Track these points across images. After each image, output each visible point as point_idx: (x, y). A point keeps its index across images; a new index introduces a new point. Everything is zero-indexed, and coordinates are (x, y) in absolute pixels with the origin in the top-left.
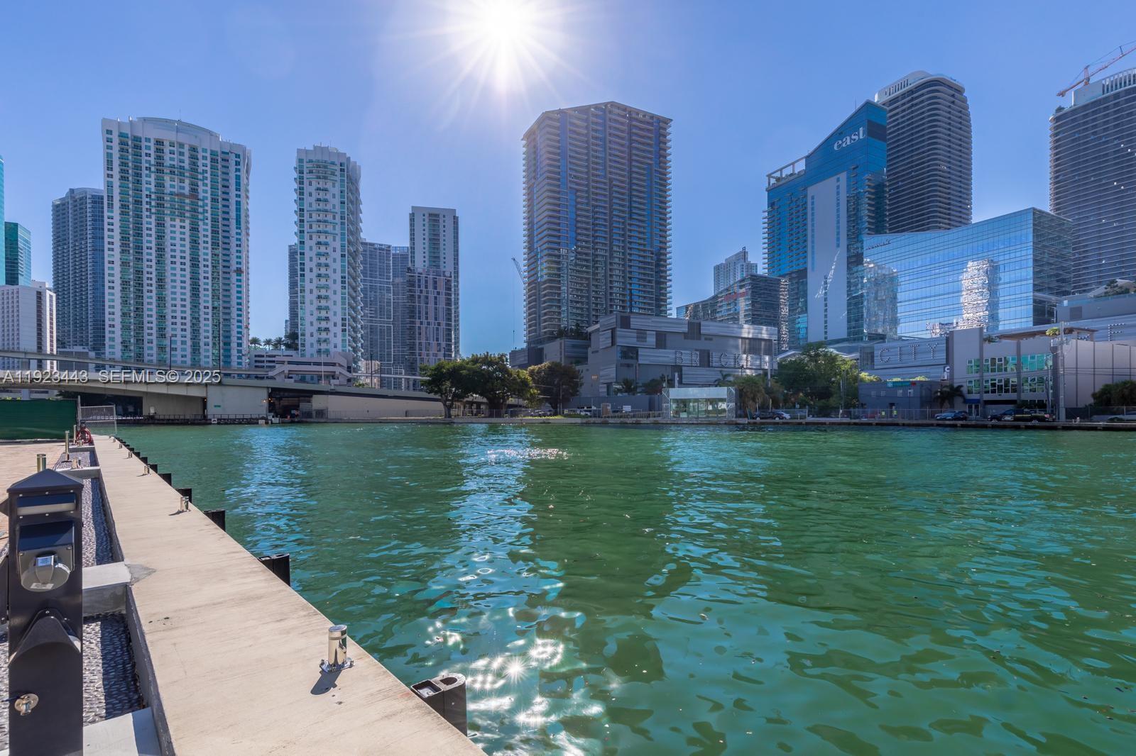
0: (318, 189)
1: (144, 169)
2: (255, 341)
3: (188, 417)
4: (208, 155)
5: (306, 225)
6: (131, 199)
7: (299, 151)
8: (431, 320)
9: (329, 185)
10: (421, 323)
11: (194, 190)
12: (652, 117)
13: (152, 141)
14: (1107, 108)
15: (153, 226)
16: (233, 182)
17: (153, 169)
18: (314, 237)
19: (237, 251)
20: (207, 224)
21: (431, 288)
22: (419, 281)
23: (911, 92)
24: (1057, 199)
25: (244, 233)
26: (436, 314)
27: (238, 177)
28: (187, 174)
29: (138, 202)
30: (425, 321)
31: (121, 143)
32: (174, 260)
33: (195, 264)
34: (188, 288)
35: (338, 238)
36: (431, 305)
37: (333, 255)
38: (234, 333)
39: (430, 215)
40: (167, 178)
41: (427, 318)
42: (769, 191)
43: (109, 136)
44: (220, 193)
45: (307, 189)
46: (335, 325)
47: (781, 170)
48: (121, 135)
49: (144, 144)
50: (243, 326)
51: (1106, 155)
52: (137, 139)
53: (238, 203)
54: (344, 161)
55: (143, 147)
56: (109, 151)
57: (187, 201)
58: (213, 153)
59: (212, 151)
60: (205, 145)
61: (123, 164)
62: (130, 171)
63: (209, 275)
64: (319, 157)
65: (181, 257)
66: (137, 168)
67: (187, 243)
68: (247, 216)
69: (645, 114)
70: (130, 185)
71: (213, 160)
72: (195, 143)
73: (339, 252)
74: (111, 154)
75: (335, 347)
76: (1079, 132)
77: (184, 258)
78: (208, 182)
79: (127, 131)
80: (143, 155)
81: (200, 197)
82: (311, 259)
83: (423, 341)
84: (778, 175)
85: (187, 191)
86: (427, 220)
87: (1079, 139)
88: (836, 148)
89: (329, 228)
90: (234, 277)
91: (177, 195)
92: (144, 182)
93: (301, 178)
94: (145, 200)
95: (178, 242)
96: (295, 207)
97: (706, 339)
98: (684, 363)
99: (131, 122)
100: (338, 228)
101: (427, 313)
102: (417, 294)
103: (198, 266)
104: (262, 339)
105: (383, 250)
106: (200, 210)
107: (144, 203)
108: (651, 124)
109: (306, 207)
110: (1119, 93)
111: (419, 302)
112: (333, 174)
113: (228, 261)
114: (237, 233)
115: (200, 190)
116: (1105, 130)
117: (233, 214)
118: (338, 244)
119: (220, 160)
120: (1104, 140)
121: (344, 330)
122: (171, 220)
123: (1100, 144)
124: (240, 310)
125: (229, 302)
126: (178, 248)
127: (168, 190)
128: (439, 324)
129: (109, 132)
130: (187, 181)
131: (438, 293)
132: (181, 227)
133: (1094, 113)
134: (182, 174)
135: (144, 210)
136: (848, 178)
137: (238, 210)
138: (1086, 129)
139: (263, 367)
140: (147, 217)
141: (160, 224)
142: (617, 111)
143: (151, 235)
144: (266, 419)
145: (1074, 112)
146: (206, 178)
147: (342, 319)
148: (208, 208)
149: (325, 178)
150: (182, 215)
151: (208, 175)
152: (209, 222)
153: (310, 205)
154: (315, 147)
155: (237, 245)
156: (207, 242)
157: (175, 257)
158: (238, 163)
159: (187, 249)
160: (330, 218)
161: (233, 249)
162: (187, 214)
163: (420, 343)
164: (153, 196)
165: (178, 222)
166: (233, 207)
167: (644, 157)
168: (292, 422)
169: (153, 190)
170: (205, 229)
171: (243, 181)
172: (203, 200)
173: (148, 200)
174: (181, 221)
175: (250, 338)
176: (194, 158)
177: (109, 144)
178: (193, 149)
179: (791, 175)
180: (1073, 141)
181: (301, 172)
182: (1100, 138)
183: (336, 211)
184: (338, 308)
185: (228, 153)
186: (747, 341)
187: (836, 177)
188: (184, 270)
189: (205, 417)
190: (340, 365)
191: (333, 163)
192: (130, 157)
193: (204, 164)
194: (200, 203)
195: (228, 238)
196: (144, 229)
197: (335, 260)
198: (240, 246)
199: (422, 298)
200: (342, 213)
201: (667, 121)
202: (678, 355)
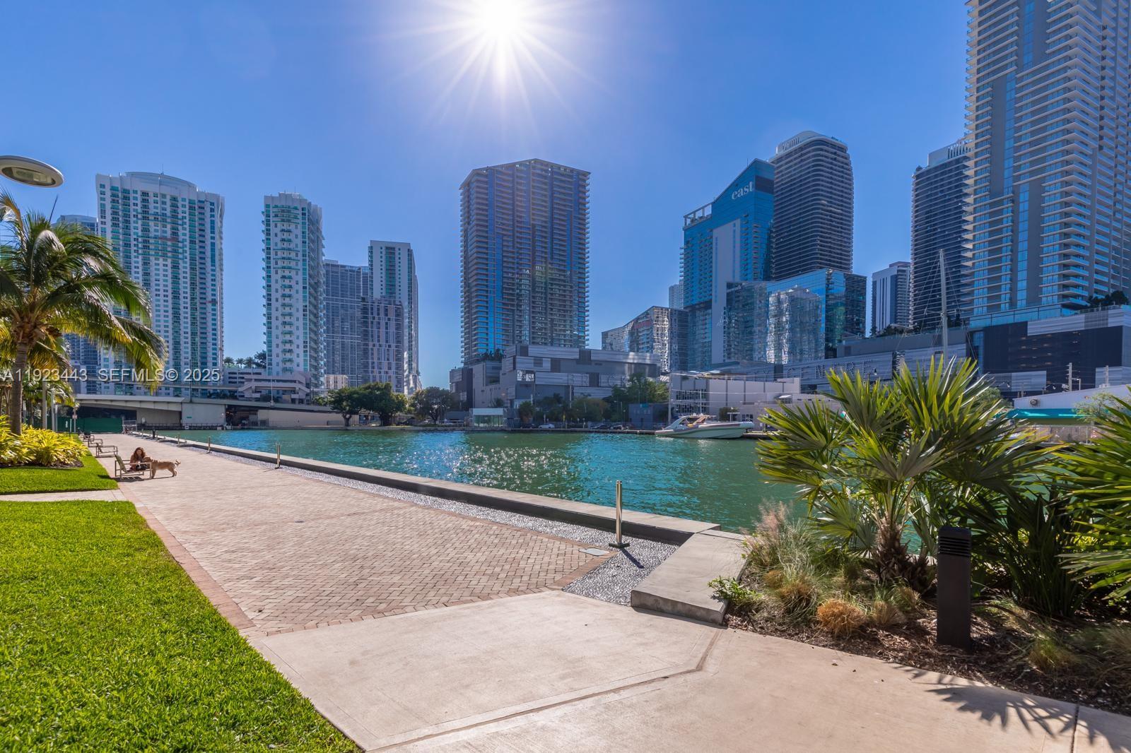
0: (283, 230)
1: (132, 216)
2: (229, 361)
3: (168, 425)
4: (187, 203)
5: (272, 261)
6: (121, 243)
7: (266, 197)
8: (383, 342)
9: (292, 227)
10: (374, 345)
11: (175, 233)
12: (572, 170)
13: (139, 193)
14: (950, 171)
15: (140, 265)
16: (208, 226)
17: (140, 216)
18: (279, 271)
19: (212, 285)
20: (186, 263)
21: (382, 315)
22: (372, 309)
23: (801, 149)
24: (916, 245)
25: (218, 269)
26: (387, 337)
27: (213, 222)
28: (169, 220)
29: (127, 245)
30: (377, 344)
31: (113, 195)
32: (158, 293)
33: (176, 296)
34: (171, 316)
35: (300, 273)
36: (383, 330)
37: (295, 287)
38: (210, 354)
39: (387, 248)
40: (151, 224)
41: (379, 341)
42: (685, 230)
43: (103, 190)
44: (197, 236)
45: (273, 230)
46: (298, 347)
47: (694, 212)
48: (113, 189)
49: (132, 195)
50: (218, 349)
51: (950, 210)
52: (126, 191)
53: (213, 244)
54: (306, 206)
55: (131, 198)
56: (103, 202)
57: (169, 243)
58: (191, 202)
59: (190, 200)
60: (184, 194)
61: (115, 213)
62: (120, 219)
63: (188, 305)
64: (283, 203)
65: (164, 291)
66: (126, 216)
67: (169, 279)
68: (221, 254)
69: (566, 168)
70: (121, 231)
71: (191, 208)
72: (175, 194)
73: (301, 285)
74: (104, 205)
75: (298, 366)
76: (931, 189)
77: (167, 291)
78: (187, 226)
79: (117, 185)
80: (131, 204)
81: (180, 239)
82: (277, 291)
83: (376, 361)
84: (692, 216)
85: (169, 235)
86: (384, 253)
87: (931, 195)
88: (733, 198)
89: (293, 264)
90: (209, 306)
91: (161, 238)
92: (132, 228)
93: (268, 221)
94: (133, 242)
95: (161, 277)
96: (263, 246)
97: (596, 364)
98: (576, 383)
99: (121, 177)
100: (300, 263)
101: (379, 337)
102: (370, 320)
103: (178, 298)
104: (235, 358)
105: (354, 271)
106: (180, 250)
107: (132, 245)
108: (571, 177)
109: (272, 246)
110: (959, 159)
111: (372, 327)
112: (296, 218)
113: (205, 294)
114: (212, 270)
115: (180, 234)
116: (950, 189)
117: (209, 254)
118: (300, 278)
119: (197, 207)
120: (947, 198)
121: (305, 352)
122: (156, 259)
123: (945, 201)
124: (215, 335)
125: (205, 328)
126: (161, 283)
127: (152, 235)
128: (390, 346)
129: (103, 186)
130: (169, 226)
131: (389, 319)
132: (164, 265)
133: (942, 174)
134: (164, 220)
135: (132, 251)
136: (742, 226)
137: (213, 250)
138: (936, 188)
139: (236, 382)
140: (135, 257)
141: (146, 263)
142: (539, 166)
143: (138, 273)
144: (222, 426)
145: (928, 172)
146: (185, 223)
147: (304, 342)
148: (187, 249)
149: (289, 221)
150: (165, 256)
151: (187, 220)
152: (188, 260)
153: (276, 244)
154: (280, 194)
155: (212, 280)
156: (186, 278)
157: (159, 290)
158: (212, 210)
159: (169, 283)
160: (293, 255)
161: (209, 283)
162: (170, 255)
163: (373, 363)
164: (140, 240)
165: (161, 261)
166: (208, 248)
167: (565, 206)
168: (242, 429)
169: (140, 234)
170: (185, 266)
171: (218, 224)
172: (182, 242)
173: (136, 243)
174: (164, 260)
175: (224, 358)
176: (174, 206)
177: (102, 196)
178: (174, 199)
179: (701, 218)
180: (927, 196)
181: (268, 216)
182: (945, 196)
183: (298, 249)
184: (300, 332)
185: (203, 202)
186: (633, 366)
187: (732, 223)
188: (167, 301)
189: (181, 425)
190: (300, 382)
191: (296, 208)
192: (120, 207)
193: (184, 211)
194: (180, 245)
195: (204, 274)
196: (133, 267)
197: (297, 292)
198: (215, 280)
199: (375, 323)
200: (304, 251)
201: (586, 174)
202: (570, 377)
